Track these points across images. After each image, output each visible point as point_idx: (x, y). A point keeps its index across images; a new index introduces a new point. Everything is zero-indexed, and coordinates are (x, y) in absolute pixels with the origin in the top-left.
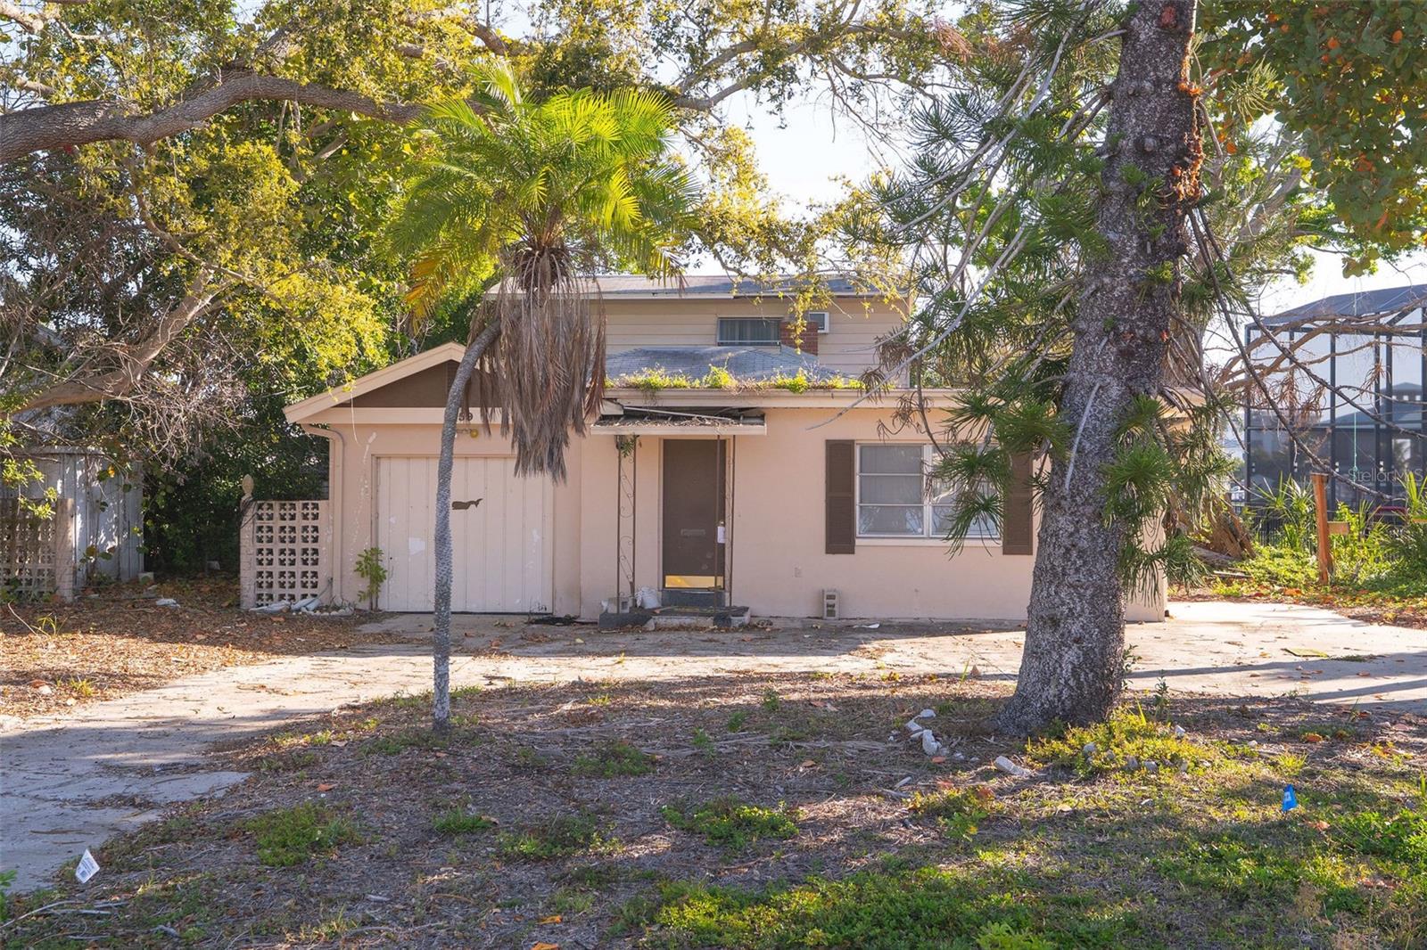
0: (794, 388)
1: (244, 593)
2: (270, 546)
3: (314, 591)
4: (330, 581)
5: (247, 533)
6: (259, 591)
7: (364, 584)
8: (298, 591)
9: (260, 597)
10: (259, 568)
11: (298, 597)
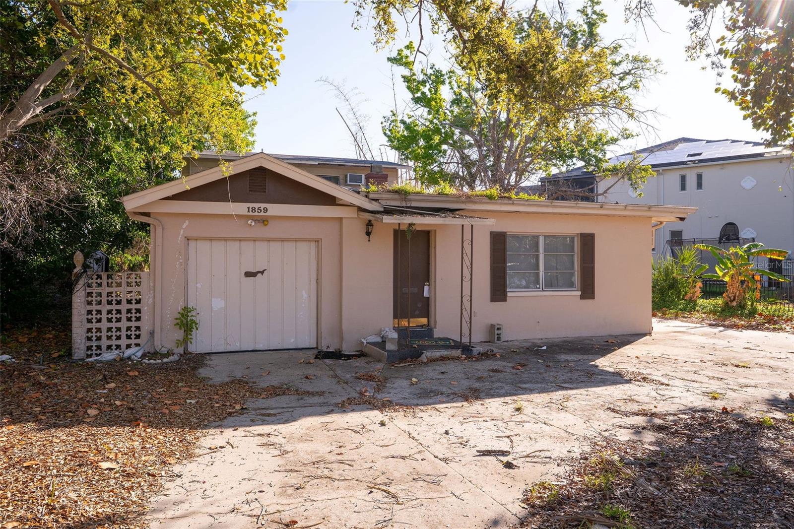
0: (491, 197)
1: (75, 346)
2: (99, 308)
3: (137, 341)
4: (152, 334)
5: (78, 299)
6: (89, 344)
7: (179, 334)
8: (124, 342)
9: (89, 348)
10: (89, 326)
11: (123, 347)
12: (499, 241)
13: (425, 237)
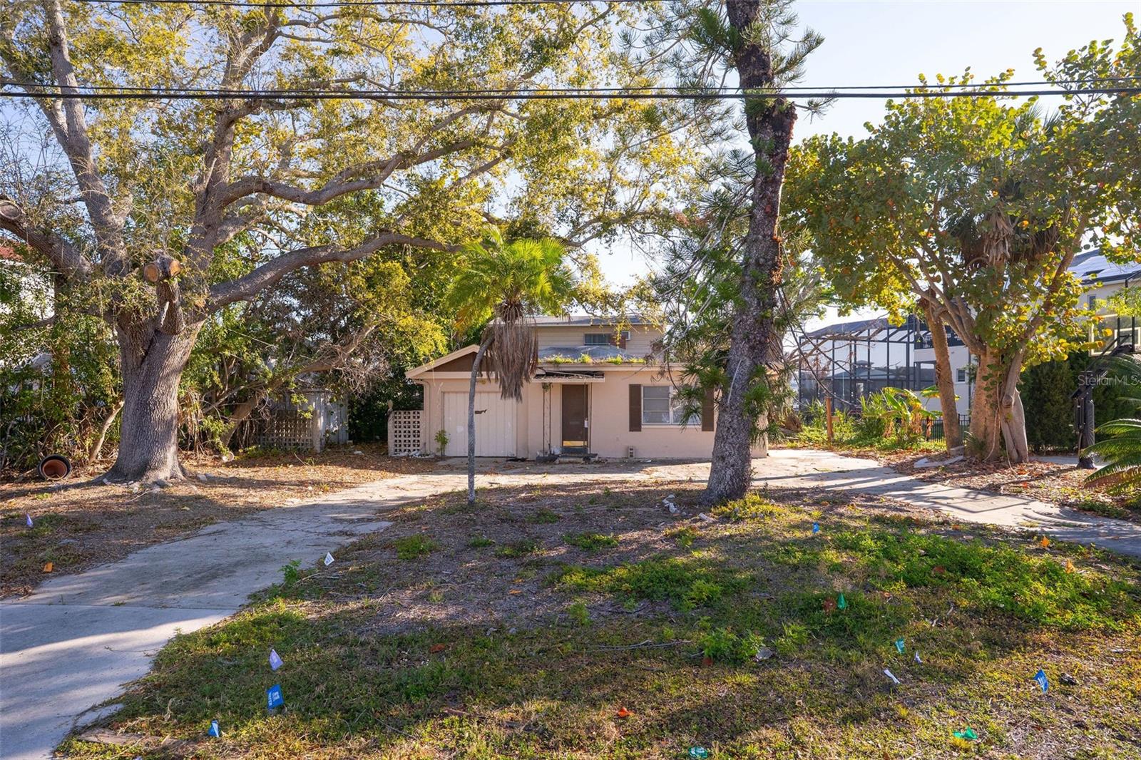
0: (616, 363)
1: (389, 449)
2: (400, 429)
3: (418, 448)
4: (425, 444)
5: (390, 424)
6: (396, 448)
7: (439, 445)
8: (412, 448)
10: (396, 439)
11: (412, 451)
12: (635, 390)
13: (584, 389)
